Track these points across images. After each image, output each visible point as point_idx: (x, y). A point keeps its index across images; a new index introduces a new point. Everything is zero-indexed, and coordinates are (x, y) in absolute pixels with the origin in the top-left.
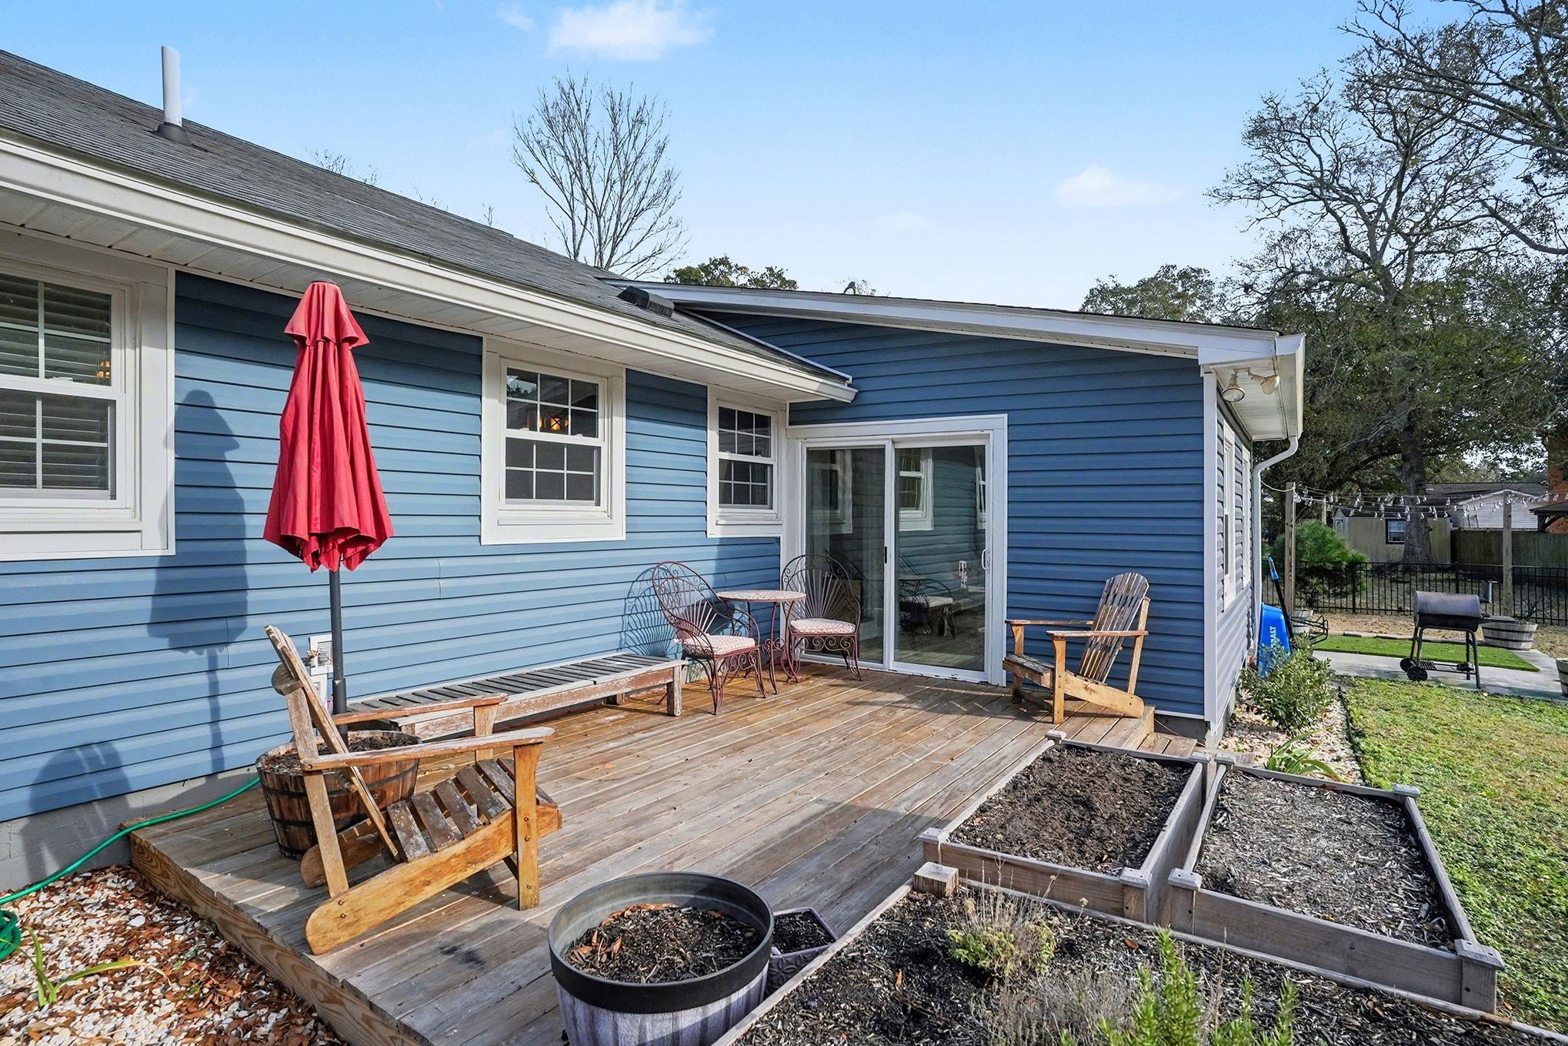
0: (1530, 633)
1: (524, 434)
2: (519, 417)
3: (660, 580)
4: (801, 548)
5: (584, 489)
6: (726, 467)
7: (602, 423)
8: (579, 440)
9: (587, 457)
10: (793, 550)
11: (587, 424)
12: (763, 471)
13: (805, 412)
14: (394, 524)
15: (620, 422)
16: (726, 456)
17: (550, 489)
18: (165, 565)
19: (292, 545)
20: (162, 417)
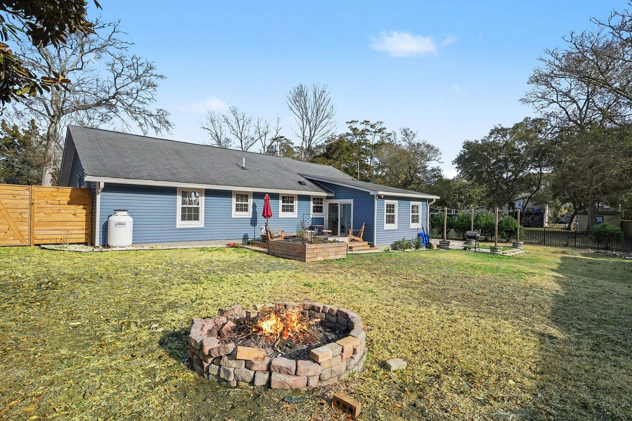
0: (521, 244)
1: (284, 204)
2: (283, 202)
3: (303, 223)
4: (327, 219)
5: (292, 211)
6: (314, 207)
7: (294, 202)
8: (291, 204)
9: (292, 206)
10: (326, 218)
11: (292, 202)
12: (321, 207)
13: (328, 198)
14: (273, 215)
15: (297, 202)
16: (314, 205)
17: (287, 211)
18: (251, 218)
19: (264, 217)
20: (252, 205)
